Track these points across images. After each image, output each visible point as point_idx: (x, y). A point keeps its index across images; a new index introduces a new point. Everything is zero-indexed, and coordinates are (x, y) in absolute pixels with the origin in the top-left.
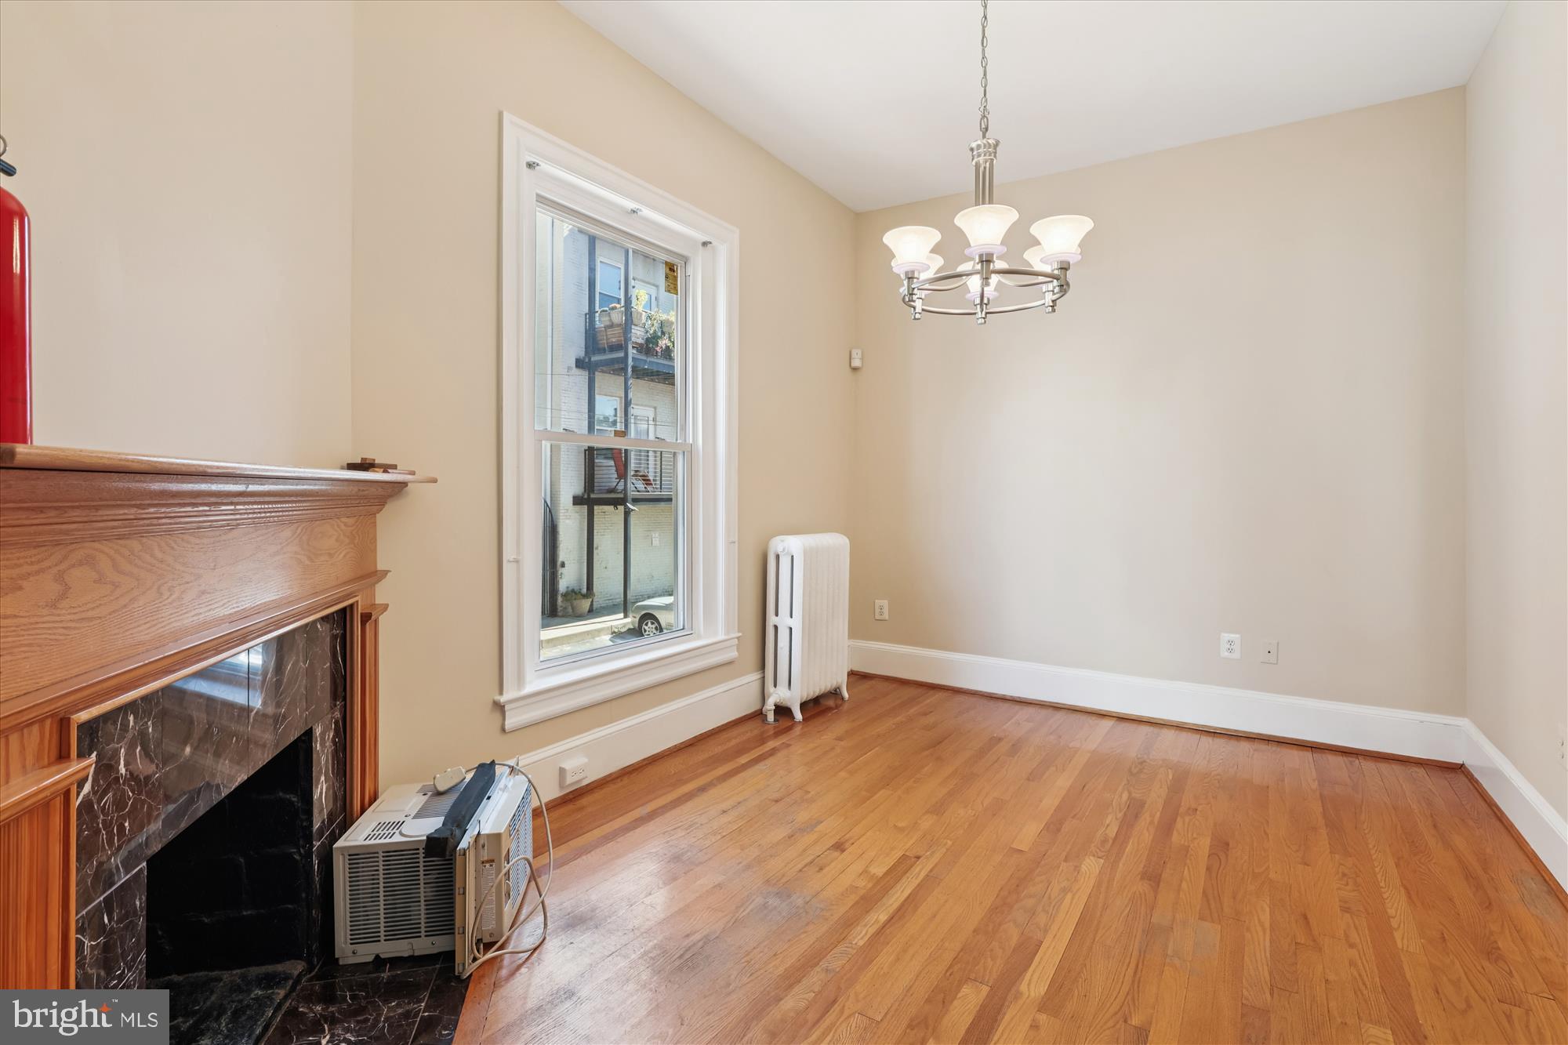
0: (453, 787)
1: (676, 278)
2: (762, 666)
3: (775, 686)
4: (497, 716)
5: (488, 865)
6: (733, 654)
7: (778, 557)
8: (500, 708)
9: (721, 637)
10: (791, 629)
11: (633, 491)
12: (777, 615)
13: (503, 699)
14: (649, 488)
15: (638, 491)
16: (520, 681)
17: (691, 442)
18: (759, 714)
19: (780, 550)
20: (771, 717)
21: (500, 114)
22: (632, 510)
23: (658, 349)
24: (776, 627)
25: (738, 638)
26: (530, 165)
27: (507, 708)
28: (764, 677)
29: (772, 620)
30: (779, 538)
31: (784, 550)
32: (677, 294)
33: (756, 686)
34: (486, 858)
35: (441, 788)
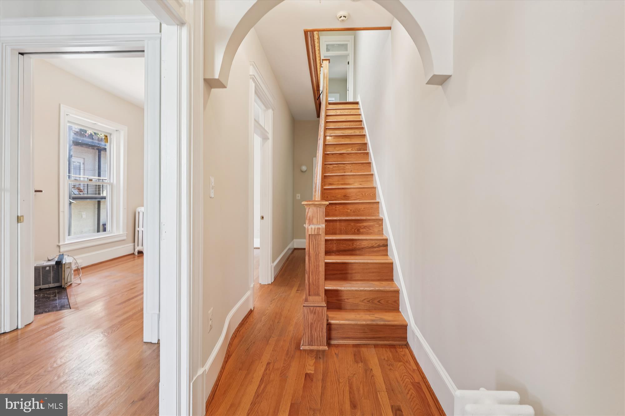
0: (53, 259)
1: (107, 139)
2: (134, 242)
3: (138, 246)
4: (58, 249)
5: (68, 269)
6: (125, 238)
7: (139, 213)
8: (59, 246)
9: (121, 233)
10: (143, 231)
11: (73, 194)
12: (139, 227)
13: (60, 244)
14: (81, 193)
15: (75, 195)
16: (64, 240)
17: (112, 182)
18: (133, 254)
19: (139, 210)
20: (136, 254)
21: (60, 105)
22: (72, 203)
23: (86, 134)
24: (138, 231)
25: (127, 234)
26: (67, 115)
27: (61, 247)
28: (134, 245)
29: (137, 229)
30: (139, 208)
31: (141, 210)
32: (108, 143)
33: (132, 247)
34: (67, 267)
35: (50, 259)
